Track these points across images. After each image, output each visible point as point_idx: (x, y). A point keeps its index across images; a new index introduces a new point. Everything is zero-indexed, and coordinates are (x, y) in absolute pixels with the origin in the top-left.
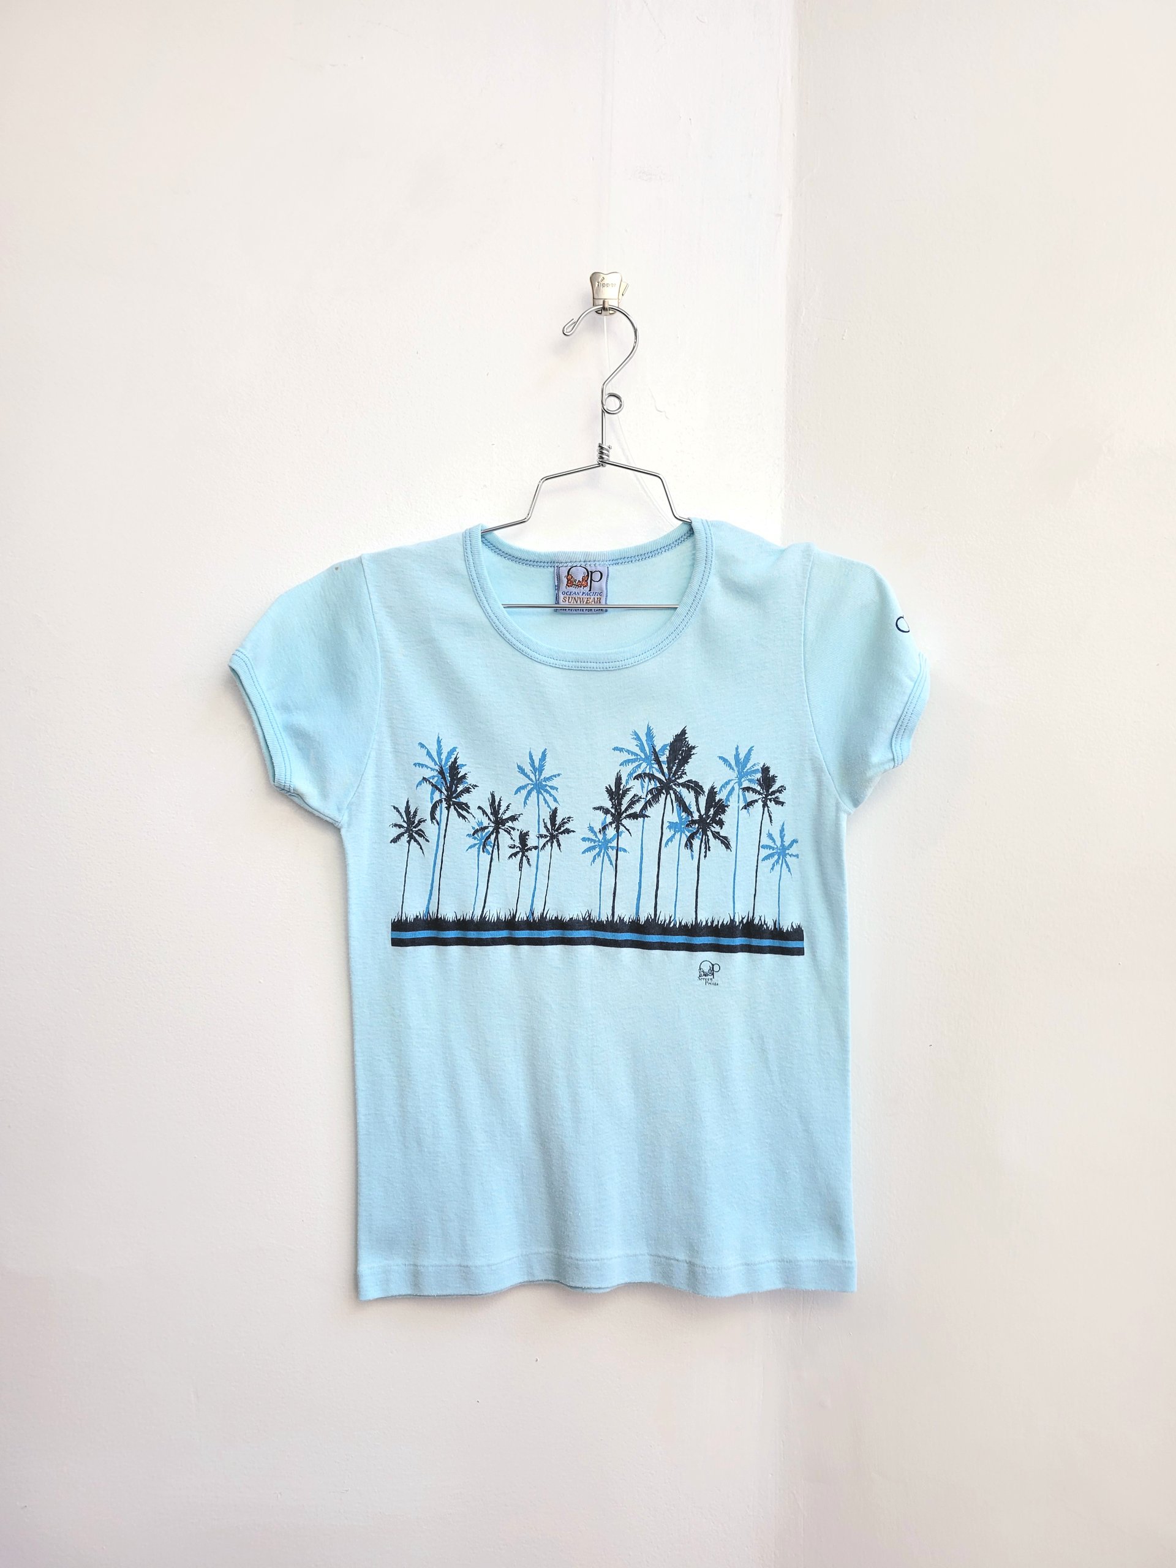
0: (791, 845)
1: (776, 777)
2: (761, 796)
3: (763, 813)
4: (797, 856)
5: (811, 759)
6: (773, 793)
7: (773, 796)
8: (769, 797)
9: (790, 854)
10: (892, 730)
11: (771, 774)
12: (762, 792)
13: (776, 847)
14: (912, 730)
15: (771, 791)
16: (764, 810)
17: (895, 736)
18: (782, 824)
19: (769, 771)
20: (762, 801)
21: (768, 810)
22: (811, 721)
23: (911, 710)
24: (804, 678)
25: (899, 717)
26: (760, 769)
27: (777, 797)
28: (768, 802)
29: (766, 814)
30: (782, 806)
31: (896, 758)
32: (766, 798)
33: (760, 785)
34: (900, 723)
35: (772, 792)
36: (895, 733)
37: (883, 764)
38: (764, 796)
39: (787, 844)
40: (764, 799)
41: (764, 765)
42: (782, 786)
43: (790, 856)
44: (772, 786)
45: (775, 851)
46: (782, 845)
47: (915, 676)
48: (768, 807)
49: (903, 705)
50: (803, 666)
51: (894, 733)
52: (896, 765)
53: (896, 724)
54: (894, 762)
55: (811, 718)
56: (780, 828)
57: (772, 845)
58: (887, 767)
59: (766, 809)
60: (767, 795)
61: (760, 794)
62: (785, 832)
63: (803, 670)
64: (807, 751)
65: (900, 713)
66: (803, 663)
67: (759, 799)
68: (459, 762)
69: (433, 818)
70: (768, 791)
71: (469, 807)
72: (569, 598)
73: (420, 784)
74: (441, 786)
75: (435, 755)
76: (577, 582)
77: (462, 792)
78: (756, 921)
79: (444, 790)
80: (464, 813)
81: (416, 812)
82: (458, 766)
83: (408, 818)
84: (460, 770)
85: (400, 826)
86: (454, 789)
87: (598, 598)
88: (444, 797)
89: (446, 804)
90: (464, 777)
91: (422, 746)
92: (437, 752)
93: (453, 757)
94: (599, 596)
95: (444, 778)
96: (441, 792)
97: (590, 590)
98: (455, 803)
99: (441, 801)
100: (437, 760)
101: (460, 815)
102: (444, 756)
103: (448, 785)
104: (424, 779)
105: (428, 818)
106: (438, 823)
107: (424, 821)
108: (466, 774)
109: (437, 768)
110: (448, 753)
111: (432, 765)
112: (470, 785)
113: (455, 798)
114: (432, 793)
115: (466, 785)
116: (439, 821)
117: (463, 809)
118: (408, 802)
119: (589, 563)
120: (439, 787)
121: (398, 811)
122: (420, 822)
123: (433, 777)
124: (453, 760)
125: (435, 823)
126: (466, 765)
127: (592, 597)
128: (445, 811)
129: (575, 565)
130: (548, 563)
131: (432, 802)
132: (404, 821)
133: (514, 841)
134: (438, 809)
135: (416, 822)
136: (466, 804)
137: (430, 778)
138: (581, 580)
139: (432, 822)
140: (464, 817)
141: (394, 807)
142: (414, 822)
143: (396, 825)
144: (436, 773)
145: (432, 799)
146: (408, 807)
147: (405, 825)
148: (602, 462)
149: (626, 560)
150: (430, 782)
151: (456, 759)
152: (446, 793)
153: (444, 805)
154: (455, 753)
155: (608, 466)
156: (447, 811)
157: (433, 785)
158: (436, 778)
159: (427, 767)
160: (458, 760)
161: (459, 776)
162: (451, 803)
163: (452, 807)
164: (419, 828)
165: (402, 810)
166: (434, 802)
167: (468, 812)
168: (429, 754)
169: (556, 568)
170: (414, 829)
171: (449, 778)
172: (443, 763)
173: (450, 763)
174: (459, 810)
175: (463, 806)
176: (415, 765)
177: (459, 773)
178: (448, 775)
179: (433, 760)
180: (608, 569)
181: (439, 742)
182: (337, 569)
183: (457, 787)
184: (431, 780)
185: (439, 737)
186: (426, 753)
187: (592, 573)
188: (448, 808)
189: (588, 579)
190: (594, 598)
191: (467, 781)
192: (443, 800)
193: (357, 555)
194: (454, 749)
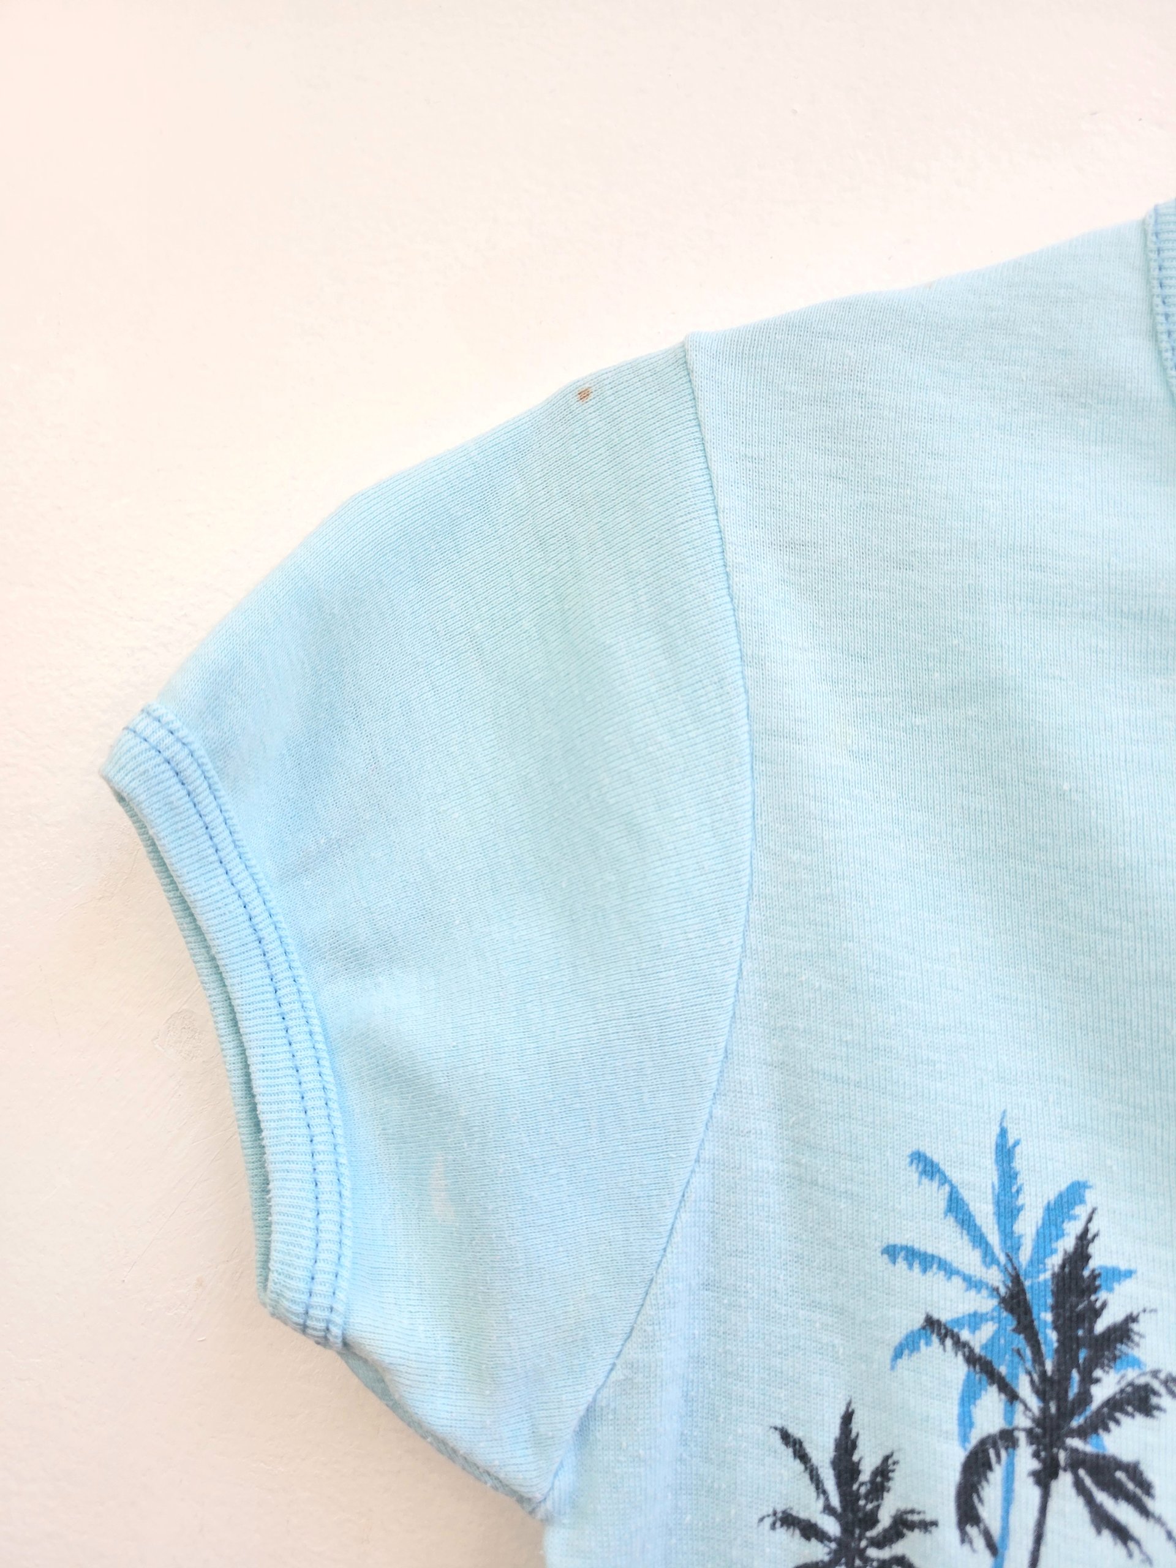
68: (1100, 1258)
69: (968, 1514)
71: (1146, 1487)
73: (906, 1347)
74: (1012, 1367)
75: (984, 1212)
77: (1116, 1406)
79: (1024, 1389)
80: (1123, 1512)
81: (883, 1473)
82: (1094, 1276)
83: (849, 1498)
84: (1102, 1295)
85: (810, 1531)
86: (1074, 1390)
88: (1023, 1421)
89: (1036, 1455)
90: (1122, 1332)
91: (928, 1168)
92: (998, 1203)
93: (1073, 1229)
95: (1027, 1327)
96: (1012, 1396)
98: (1077, 1461)
99: (1007, 1438)
100: (994, 1239)
101: (1102, 1520)
102: (1028, 1225)
103: (1049, 1366)
104: (931, 1324)
105: (946, 1512)
106: (993, 1547)
107: (927, 1526)
108: (1132, 1319)
109: (995, 1277)
110: (1048, 1209)
111: (969, 1259)
112: (1155, 1374)
113: (1083, 1433)
114: (969, 1398)
115: (1131, 1374)
116: (995, 1530)
117: (1118, 1492)
118: (847, 1418)
120: (1003, 1370)
121: (802, 1455)
122: (902, 1525)
123: (975, 1320)
124: (1068, 1243)
125: (980, 1542)
126: (1129, 1274)
128: (1028, 1493)
131: (964, 1438)
132: (828, 1509)
134: (996, 1475)
135: (885, 1519)
136: (1134, 1471)
137: (958, 1322)
139: (964, 1538)
140: (1122, 1534)
141: (786, 1437)
142: (872, 1520)
143: (788, 1520)
144: (987, 1304)
145: (966, 1422)
146: (846, 1445)
147: (831, 1526)
150: (959, 1344)
151: (1084, 1239)
152: (1034, 1403)
153: (1025, 1459)
154: (1082, 1212)
156: (1035, 1493)
157: (972, 1359)
158: (987, 1330)
159: (948, 1270)
160: (1092, 1249)
161: (1100, 1326)
162: (1062, 1456)
164: (898, 1548)
165: (822, 1454)
166: (974, 1439)
167: (1144, 1512)
168: (956, 1207)
170: (873, 1553)
171: (1053, 1336)
172: (1024, 1256)
173: (1055, 1261)
174: (1102, 1498)
175: (1120, 1475)
176: (891, 1252)
177: (1097, 1313)
178: (1048, 1317)
179: (979, 1240)
181: (1005, 1152)
182: (584, 395)
183: (1088, 1380)
184: (965, 1335)
185: (1003, 1133)
186: (943, 1204)
188: (1045, 1478)
191: (1136, 1352)
192: (1022, 1437)
193: (675, 340)
194: (1074, 1194)
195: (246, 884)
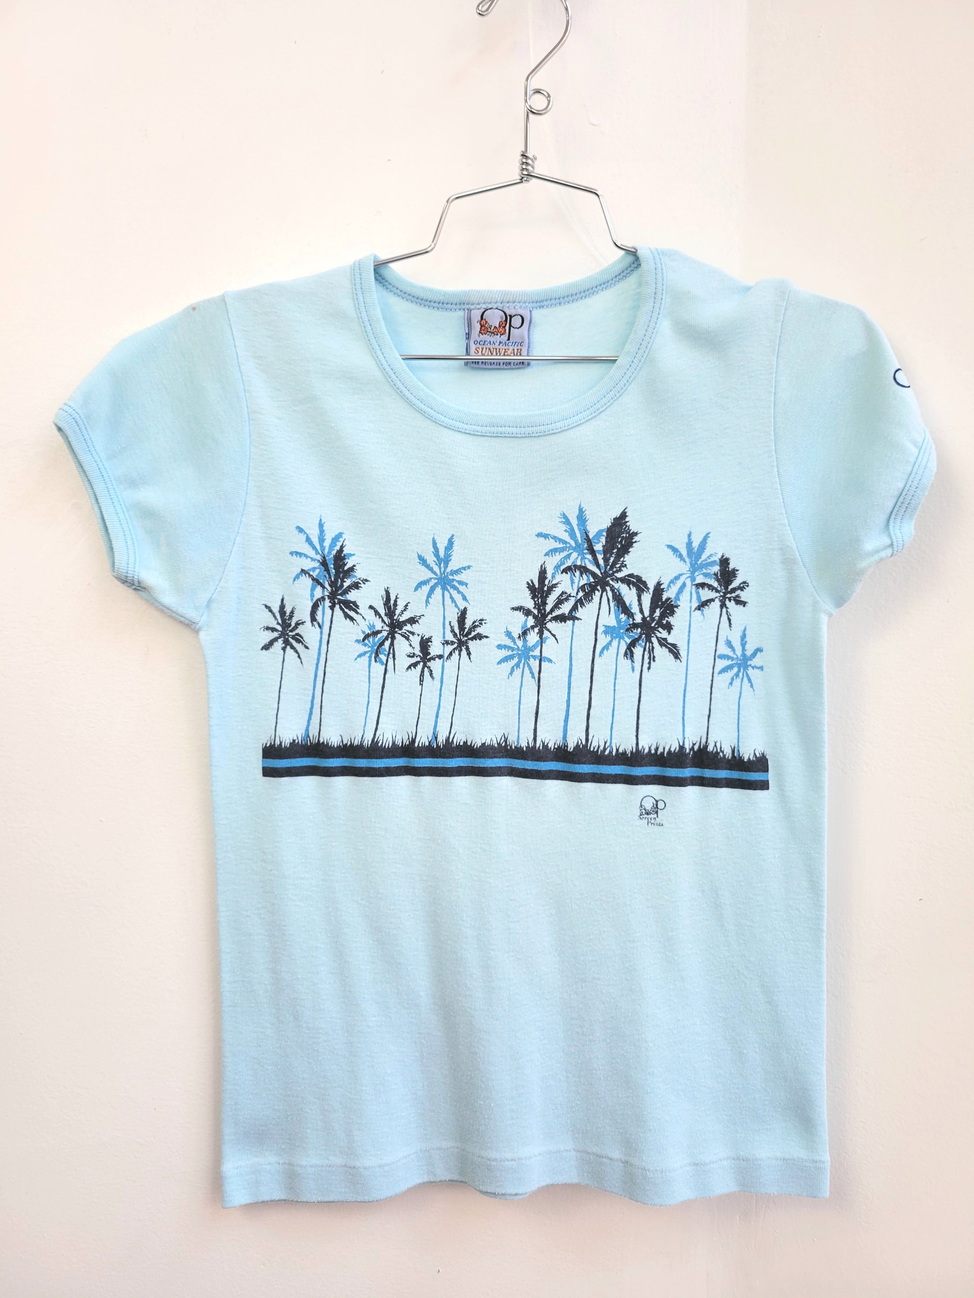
0: (754, 655)
1: (737, 570)
2: (718, 595)
3: (721, 615)
4: (761, 668)
5: (781, 549)
6: (734, 590)
7: (733, 595)
8: (729, 596)
9: (753, 665)
10: (890, 509)
11: (731, 566)
12: (719, 589)
13: (735, 657)
14: (915, 509)
15: (730, 587)
16: (721, 611)
17: (893, 516)
18: (743, 629)
19: (729, 564)
20: (721, 601)
21: (727, 611)
22: (782, 501)
23: (915, 483)
24: (774, 448)
25: (900, 491)
26: (718, 561)
27: (738, 596)
28: (727, 602)
29: (724, 617)
30: (744, 606)
31: (895, 543)
32: (724, 597)
33: (718, 580)
34: (901, 499)
35: (731, 589)
36: (894, 513)
37: (877, 551)
38: (722, 594)
39: (749, 653)
40: (721, 598)
41: (723, 556)
42: (744, 582)
43: (753, 668)
44: (731, 582)
45: (734, 662)
46: (744, 655)
47: (920, 440)
48: (727, 608)
49: (905, 477)
50: (772, 433)
51: (892, 513)
52: (895, 552)
53: (894, 501)
54: (893, 548)
55: (781, 497)
56: (740, 634)
57: (731, 654)
58: (883, 554)
59: (724, 610)
60: (725, 594)
61: (717, 591)
62: (747, 639)
63: (773, 438)
64: (776, 539)
65: (901, 485)
66: (772, 428)
67: (716, 597)
68: (346, 551)
69: (313, 619)
70: (726, 588)
71: (357, 607)
72: (482, 348)
73: (297, 577)
74: (324, 580)
75: (316, 541)
76: (492, 328)
77: (350, 588)
78: (710, 748)
79: (327, 585)
80: (352, 614)
81: (292, 612)
82: (345, 556)
83: (283, 620)
84: (347, 560)
85: (273, 630)
86: (339, 584)
87: (518, 350)
88: (327, 593)
89: (330, 602)
90: (352, 569)
91: (300, 530)
92: (319, 538)
93: (339, 544)
94: (519, 347)
95: (327, 570)
96: (324, 587)
97: (509, 339)
98: (340, 602)
99: (323, 599)
100: (318, 547)
101: (347, 616)
102: (327, 544)
103: (333, 579)
104: (303, 571)
105: (307, 618)
106: (320, 626)
107: (303, 623)
108: (354, 566)
109: (319, 557)
110: (333, 539)
111: (312, 553)
112: (360, 579)
113: (341, 595)
114: (313, 589)
115: (354, 579)
116: (321, 623)
117: (351, 609)
118: (282, 600)
119: (508, 305)
120: (321, 581)
121: (271, 611)
122: (297, 624)
123: (314, 569)
124: (338, 548)
125: (317, 626)
126: (354, 555)
127: (511, 348)
128: (328, 612)
129: (490, 306)
130: (456, 304)
131: (312, 600)
132: (278, 623)
133: (413, 648)
134: (320, 608)
135: (293, 624)
136: (354, 603)
137: (309, 570)
138: (498, 326)
139: (313, 625)
140: (352, 619)
141: (267, 607)
142: (290, 625)
143: (268, 628)
144: (317, 564)
145: (312, 596)
146: (282, 607)
147: (279, 628)
148: (526, 175)
149: (553, 301)
150: (310, 576)
151: (342, 547)
152: (329, 589)
153: (327, 603)
154: (341, 540)
155: (534, 180)
156: (331, 611)
157: (313, 579)
158: (317, 571)
159: (306, 556)
160: (344, 549)
161: (346, 568)
162: (336, 601)
163: (337, 606)
164: (297, 631)
165: (276, 610)
166: (314, 600)
167: (357, 613)
168: (308, 540)
169: (467, 311)
170: (290, 634)
171: (334, 571)
172: (326, 552)
173: (334, 552)
174: (346, 610)
175: (351, 605)
176: (292, 553)
177: (345, 565)
178: (332, 566)
179: (314, 548)
180: (531, 314)
181: (321, 525)
182: (194, 309)
183: (343, 581)
184: (311, 573)
185: (321, 520)
186: (305, 539)
187: (511, 317)
188: (332, 608)
189: (506, 325)
190: (514, 350)
191: (355, 574)
192: (326, 597)
193: (219, 293)
194: (340, 535)
195: (97, 458)
